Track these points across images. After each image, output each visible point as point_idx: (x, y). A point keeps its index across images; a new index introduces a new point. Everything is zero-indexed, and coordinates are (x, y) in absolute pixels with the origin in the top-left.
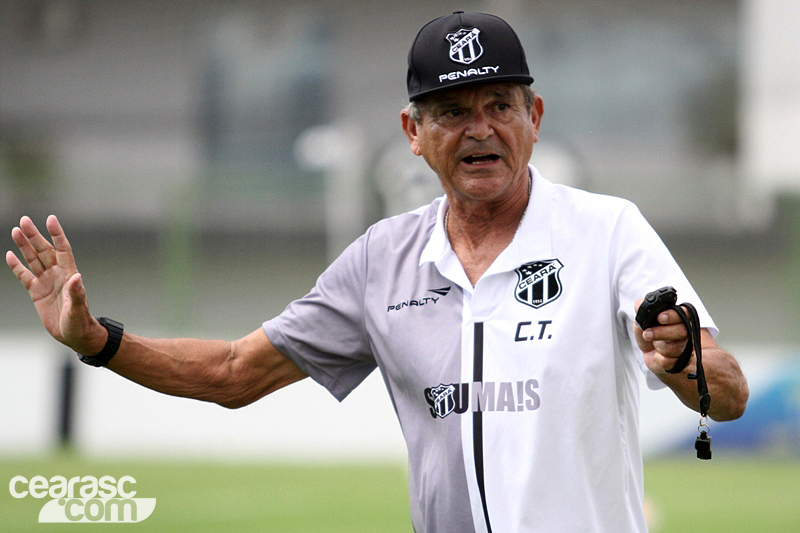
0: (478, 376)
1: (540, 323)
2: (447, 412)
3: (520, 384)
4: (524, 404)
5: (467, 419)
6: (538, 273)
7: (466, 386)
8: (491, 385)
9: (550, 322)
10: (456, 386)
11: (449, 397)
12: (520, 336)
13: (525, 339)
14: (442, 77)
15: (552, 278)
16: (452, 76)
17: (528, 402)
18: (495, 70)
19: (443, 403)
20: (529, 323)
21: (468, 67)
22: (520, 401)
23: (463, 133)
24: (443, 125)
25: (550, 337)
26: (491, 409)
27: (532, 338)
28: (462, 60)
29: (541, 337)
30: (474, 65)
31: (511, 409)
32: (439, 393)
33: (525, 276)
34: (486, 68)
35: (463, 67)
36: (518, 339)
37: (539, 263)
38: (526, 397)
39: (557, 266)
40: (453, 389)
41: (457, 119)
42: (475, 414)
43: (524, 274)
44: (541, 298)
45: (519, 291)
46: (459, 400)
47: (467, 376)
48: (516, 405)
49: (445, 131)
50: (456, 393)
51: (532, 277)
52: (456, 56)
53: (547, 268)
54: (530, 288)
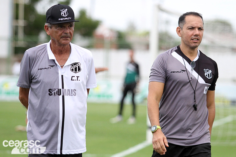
0: (63, 88)
1: (77, 77)
2: (56, 95)
3: (72, 90)
4: (73, 94)
5: (61, 97)
6: (76, 65)
7: (60, 89)
8: (65, 90)
9: (79, 77)
10: (58, 89)
11: (57, 92)
12: (72, 79)
13: (74, 80)
14: (59, 19)
15: (79, 67)
16: (62, 19)
17: (74, 94)
18: (70, 18)
19: (55, 93)
20: (74, 77)
21: (65, 17)
22: (72, 94)
23: (63, 32)
24: (58, 29)
25: (79, 80)
26: (66, 95)
27: (75, 80)
28: (64, 16)
29: (77, 80)
30: (66, 17)
31: (70, 95)
32: (54, 90)
33: (73, 66)
34: (69, 18)
35: (64, 17)
36: (72, 80)
37: (76, 63)
38: (73, 93)
39: (80, 64)
40: (57, 90)
41: (62, 29)
42: (63, 96)
43: (72, 65)
44: (77, 71)
45: (71, 69)
46: (59, 93)
47: (60, 87)
48: (71, 94)
49: (59, 31)
50: (58, 91)
51: (74, 66)
52: (63, 15)
53: (78, 64)
54: (74, 68)
